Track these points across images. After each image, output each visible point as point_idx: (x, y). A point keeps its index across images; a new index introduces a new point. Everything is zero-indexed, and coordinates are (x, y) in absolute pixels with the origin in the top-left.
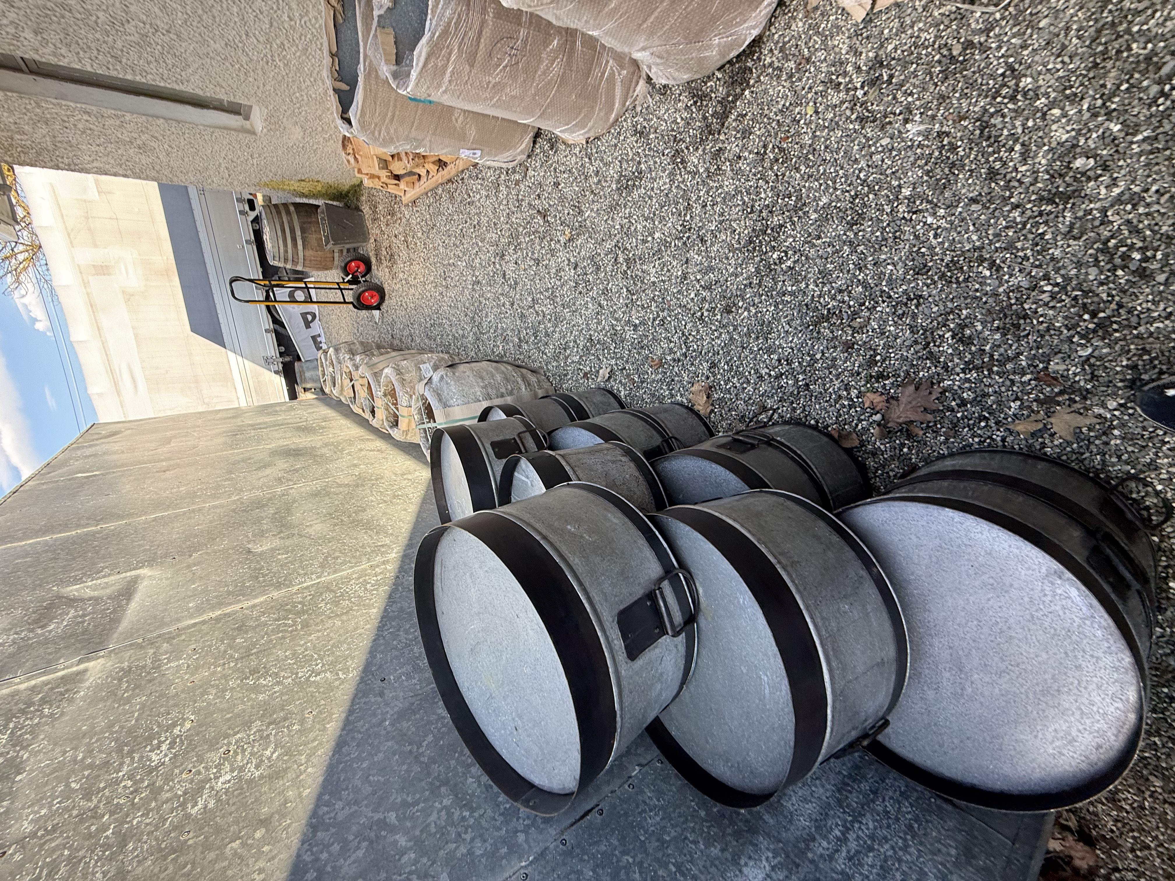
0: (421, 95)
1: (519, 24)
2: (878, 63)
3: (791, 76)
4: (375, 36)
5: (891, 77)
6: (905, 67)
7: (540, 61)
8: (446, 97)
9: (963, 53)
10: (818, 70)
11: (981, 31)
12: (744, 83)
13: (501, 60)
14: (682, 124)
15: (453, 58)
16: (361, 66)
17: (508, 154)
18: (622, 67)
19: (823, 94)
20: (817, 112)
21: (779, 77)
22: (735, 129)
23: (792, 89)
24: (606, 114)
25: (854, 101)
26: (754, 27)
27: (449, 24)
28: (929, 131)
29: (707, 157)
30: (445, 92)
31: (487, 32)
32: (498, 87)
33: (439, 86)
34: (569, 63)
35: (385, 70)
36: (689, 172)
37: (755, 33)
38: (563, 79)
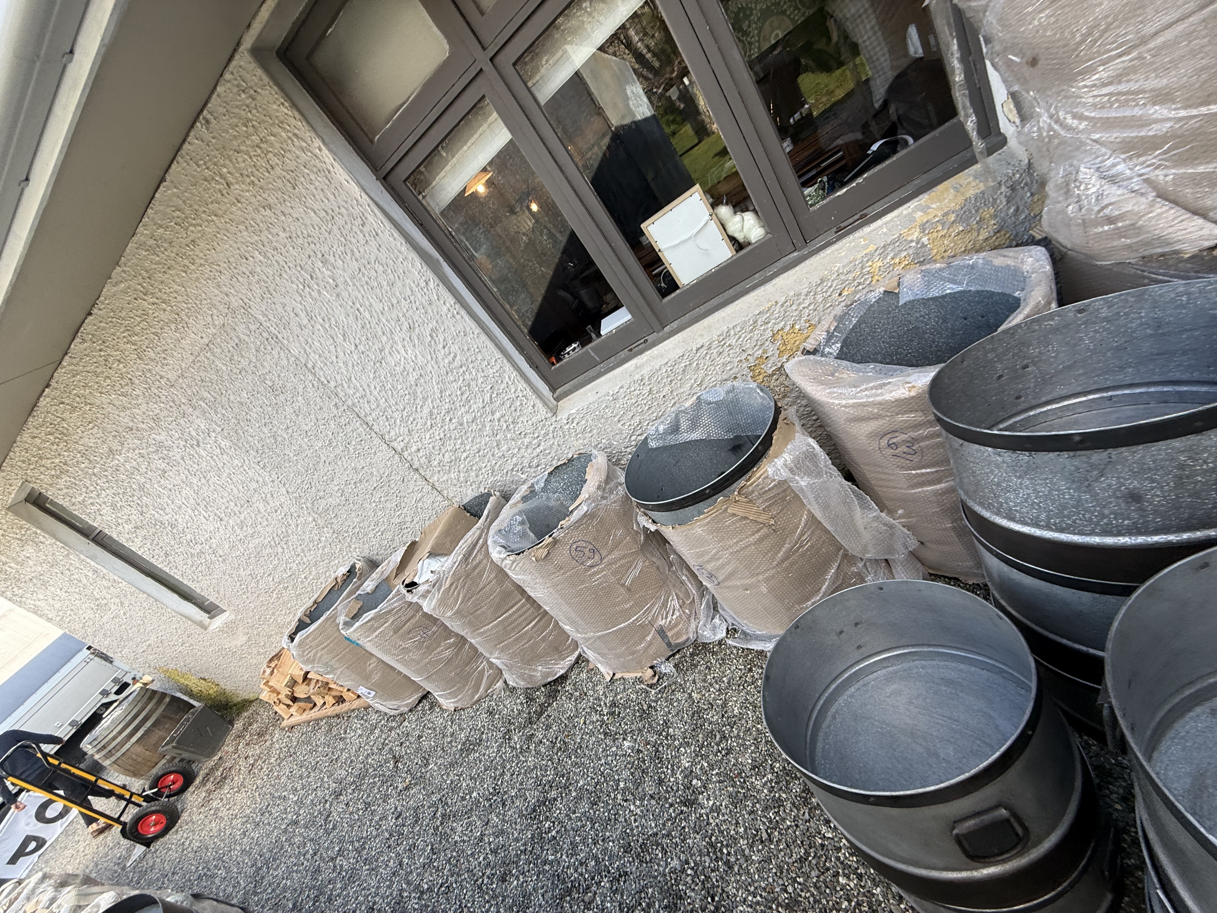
0: (354, 637)
1: (435, 624)
2: (614, 704)
3: (576, 700)
4: (350, 602)
5: (619, 713)
6: (625, 710)
7: (438, 646)
8: (369, 644)
9: (648, 709)
10: (589, 700)
11: (654, 701)
12: (555, 698)
13: (415, 637)
14: (516, 712)
15: (386, 625)
16: (328, 613)
17: (395, 703)
18: (490, 668)
19: (589, 714)
20: (585, 723)
21: (570, 699)
22: (543, 723)
23: (576, 707)
24: (472, 693)
25: (603, 721)
26: (561, 668)
27: (393, 609)
28: (633, 747)
29: (524, 738)
30: (370, 641)
31: (413, 621)
32: (406, 651)
33: (368, 636)
34: (457, 654)
35: (342, 619)
36: (510, 747)
37: (562, 672)
38: (450, 661)
